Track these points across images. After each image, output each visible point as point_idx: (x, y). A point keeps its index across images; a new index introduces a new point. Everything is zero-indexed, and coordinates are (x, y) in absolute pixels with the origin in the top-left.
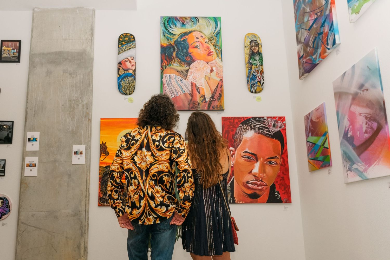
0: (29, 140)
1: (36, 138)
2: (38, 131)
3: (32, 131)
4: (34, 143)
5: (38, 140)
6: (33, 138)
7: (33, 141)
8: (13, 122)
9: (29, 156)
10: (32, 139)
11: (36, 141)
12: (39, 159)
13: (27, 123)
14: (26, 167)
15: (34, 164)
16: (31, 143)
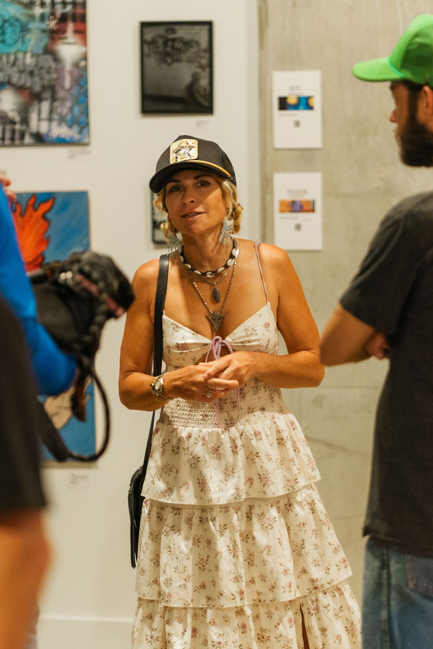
0: (283, 104)
1: (307, 99)
2: (313, 68)
3: (292, 68)
4: (301, 114)
5: (316, 102)
6: (299, 99)
7: (296, 107)
8: (209, 24)
9: (285, 170)
10: (292, 100)
11: (309, 107)
12: (325, 183)
13: (271, 33)
14: (278, 216)
15: (308, 202)
16: (290, 115)
